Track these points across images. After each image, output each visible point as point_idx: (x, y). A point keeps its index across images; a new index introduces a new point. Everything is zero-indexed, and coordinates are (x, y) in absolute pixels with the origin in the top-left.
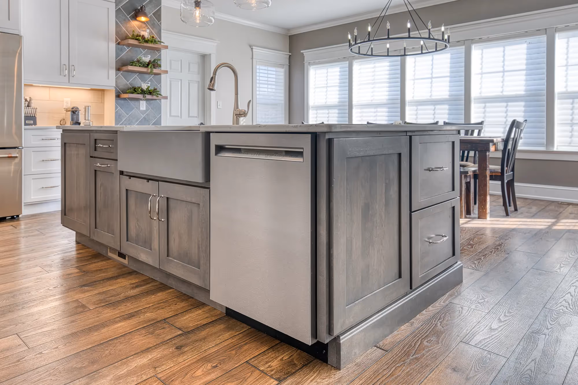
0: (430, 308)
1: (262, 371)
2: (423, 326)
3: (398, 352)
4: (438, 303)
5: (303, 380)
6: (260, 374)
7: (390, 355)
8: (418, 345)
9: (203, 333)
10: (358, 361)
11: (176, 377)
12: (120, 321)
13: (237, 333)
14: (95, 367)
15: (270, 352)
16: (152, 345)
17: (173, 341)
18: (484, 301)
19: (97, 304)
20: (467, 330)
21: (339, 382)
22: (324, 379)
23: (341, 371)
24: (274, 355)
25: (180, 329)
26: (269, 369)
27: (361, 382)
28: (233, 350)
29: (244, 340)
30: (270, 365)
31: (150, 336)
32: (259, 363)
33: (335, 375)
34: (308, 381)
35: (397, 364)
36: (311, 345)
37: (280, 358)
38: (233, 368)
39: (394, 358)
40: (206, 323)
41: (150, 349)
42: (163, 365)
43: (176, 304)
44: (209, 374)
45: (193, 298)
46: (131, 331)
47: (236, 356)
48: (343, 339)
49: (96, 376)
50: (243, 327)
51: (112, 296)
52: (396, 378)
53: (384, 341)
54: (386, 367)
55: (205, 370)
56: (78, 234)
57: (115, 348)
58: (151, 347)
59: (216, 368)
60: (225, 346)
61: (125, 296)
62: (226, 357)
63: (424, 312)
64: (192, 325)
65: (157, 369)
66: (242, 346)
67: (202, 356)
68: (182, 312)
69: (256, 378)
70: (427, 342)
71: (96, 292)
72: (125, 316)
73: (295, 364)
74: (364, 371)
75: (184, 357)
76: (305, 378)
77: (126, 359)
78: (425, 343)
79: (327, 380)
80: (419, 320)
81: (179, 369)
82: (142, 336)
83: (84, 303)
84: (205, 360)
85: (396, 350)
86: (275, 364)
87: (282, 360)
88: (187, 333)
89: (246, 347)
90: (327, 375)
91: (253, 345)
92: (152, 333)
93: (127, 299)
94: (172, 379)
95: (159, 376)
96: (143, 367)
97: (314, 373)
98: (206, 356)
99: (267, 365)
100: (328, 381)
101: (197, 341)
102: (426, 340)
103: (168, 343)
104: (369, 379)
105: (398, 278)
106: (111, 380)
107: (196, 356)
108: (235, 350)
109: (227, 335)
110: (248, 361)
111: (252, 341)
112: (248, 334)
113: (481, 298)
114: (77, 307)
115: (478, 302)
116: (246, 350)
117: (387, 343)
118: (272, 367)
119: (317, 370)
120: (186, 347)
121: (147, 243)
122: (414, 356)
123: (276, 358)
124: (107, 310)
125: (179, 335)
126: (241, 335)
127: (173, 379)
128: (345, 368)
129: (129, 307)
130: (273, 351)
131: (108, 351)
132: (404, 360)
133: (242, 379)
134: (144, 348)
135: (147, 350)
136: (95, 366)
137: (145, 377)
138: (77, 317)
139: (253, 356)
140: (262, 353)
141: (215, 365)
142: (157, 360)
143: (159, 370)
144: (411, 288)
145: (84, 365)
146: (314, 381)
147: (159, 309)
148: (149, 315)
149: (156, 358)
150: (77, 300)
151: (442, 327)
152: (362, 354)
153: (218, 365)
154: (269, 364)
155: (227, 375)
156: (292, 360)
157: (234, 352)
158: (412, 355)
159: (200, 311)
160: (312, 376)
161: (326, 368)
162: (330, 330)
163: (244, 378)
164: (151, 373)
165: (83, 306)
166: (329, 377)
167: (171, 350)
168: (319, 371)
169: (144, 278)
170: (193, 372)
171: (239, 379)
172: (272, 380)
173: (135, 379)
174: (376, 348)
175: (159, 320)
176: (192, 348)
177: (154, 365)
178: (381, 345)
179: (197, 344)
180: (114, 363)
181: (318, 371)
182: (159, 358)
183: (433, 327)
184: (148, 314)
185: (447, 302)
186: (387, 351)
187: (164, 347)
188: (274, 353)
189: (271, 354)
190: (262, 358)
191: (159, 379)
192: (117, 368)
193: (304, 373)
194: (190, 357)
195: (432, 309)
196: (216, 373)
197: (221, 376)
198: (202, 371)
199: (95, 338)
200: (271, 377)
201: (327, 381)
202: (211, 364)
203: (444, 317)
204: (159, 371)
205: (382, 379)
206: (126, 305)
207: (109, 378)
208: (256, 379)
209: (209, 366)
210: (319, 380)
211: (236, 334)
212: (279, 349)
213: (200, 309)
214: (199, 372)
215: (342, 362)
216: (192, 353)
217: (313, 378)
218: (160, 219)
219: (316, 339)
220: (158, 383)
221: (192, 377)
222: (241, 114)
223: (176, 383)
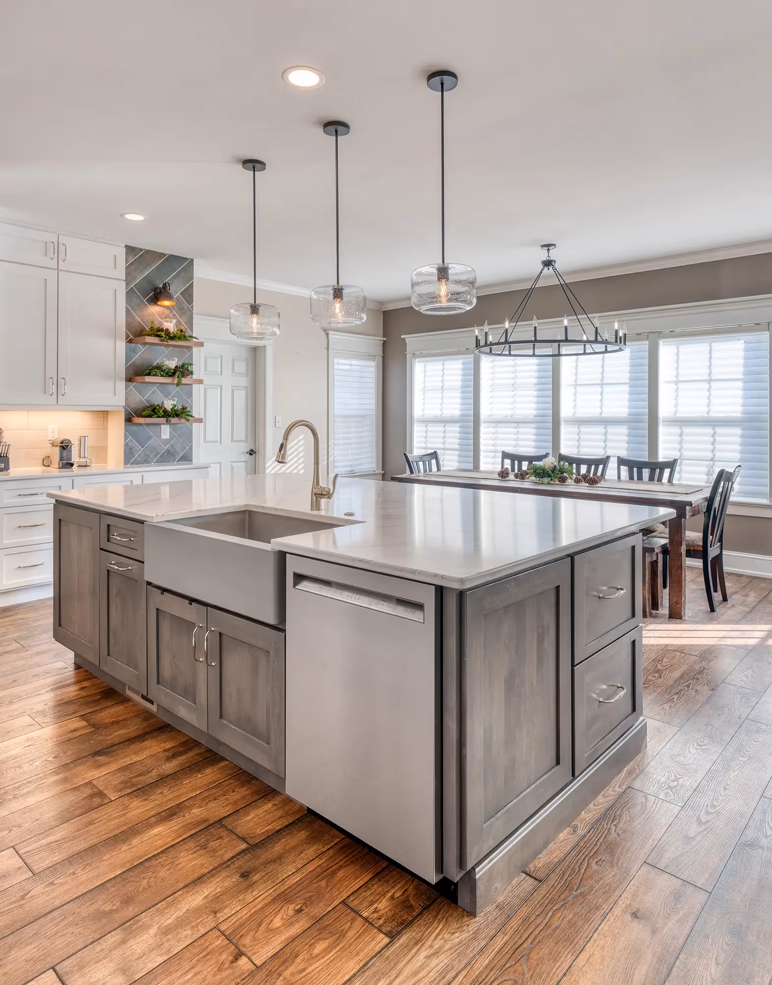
0: (600, 798)
1: (366, 919)
2: (591, 833)
3: (556, 882)
4: (611, 789)
5: (424, 936)
6: (364, 925)
7: (544, 888)
8: (584, 870)
9: (278, 848)
10: (500, 899)
11: (245, 930)
12: (157, 824)
13: (327, 847)
14: (130, 911)
15: (375, 884)
16: (207, 871)
17: (236, 862)
18: (678, 784)
19: (120, 791)
20: (654, 840)
21: (474, 938)
22: (453, 934)
23: (477, 919)
24: (380, 889)
25: (243, 839)
26: (375, 915)
27: (505, 939)
28: (322, 880)
29: (337, 861)
30: (377, 908)
31: (202, 852)
32: (361, 903)
33: (468, 926)
34: (431, 938)
35: (555, 905)
36: (436, 883)
37: (390, 894)
38: (324, 913)
39: (550, 895)
40: (280, 827)
41: (205, 878)
42: (226, 907)
43: (233, 792)
44: (292, 924)
45: (257, 779)
46: (174, 843)
47: (328, 890)
48: (479, 871)
49: (135, 927)
50: (333, 837)
51: (140, 775)
52: (554, 930)
53: (536, 862)
54: (540, 910)
55: (285, 917)
57: (154, 875)
58: (205, 875)
59: (301, 913)
60: (311, 872)
61: (159, 775)
62: (313, 893)
63: (591, 806)
64: (260, 831)
65: (218, 915)
66: (334, 874)
67: (279, 892)
68: (244, 807)
69: (358, 932)
70: (597, 863)
71: (114, 767)
72: (163, 814)
73: (411, 906)
74: (509, 918)
75: (255, 893)
76: (427, 932)
77: (172, 897)
78: (594, 866)
79: (457, 935)
80: (584, 822)
81: (249, 914)
82: (191, 852)
83: (101, 788)
84: (283, 898)
85: (554, 878)
86: (383, 905)
87: (392, 897)
88: (255, 847)
89: (340, 874)
90: (458, 926)
91: (350, 870)
92: (204, 847)
93: (162, 780)
94: (240, 934)
95: (223, 927)
96: (197, 912)
97: (439, 923)
98: (285, 890)
99: (372, 908)
100: (460, 938)
101: (269, 862)
102: (596, 860)
103: (229, 866)
104: (516, 933)
105: (555, 764)
106: (156, 935)
107: (271, 891)
108: (324, 880)
109: (311, 851)
110: (345, 899)
111: (348, 863)
112: (341, 849)
113: (673, 778)
114: (91, 796)
115: (669, 786)
116: (340, 880)
117: (540, 865)
118: (379, 910)
119: (443, 918)
120: (256, 874)
121: (190, 693)
122: (579, 891)
123: (384, 895)
124: (135, 803)
125: (243, 851)
126: (331, 852)
127: (242, 932)
128: (482, 914)
129: (165, 797)
130: (380, 880)
131: (145, 881)
132: (565, 899)
133: (338, 935)
134: (196, 876)
135: (200, 880)
136: (131, 909)
137: (202, 931)
138: (93, 815)
139: (352, 891)
140: (364, 885)
141: (298, 907)
142: (217, 898)
143: (221, 916)
144: (573, 775)
145: (115, 908)
146: (440, 937)
147: (210, 801)
148: (197, 812)
149: (214, 895)
150: (90, 782)
151: (618, 834)
152: (505, 887)
153: (304, 907)
154: (376, 905)
155: (318, 926)
156: (407, 900)
157: (323, 883)
158: (575, 889)
159: (270, 805)
160: (436, 929)
161: (455, 914)
162: (462, 861)
163: (342, 931)
164: (209, 922)
165: (101, 794)
166: (460, 929)
167: (234, 880)
168: (447, 919)
169: (184, 739)
170: (268, 921)
171: (335, 934)
172: (382, 936)
173: (189, 932)
174: (524, 874)
175: (211, 822)
176: (264, 876)
177: (214, 906)
178: (533, 869)
179: (270, 869)
180: (157, 904)
181: (445, 920)
182: (219, 894)
183: (604, 835)
184: (196, 811)
185: (624, 787)
186: (540, 881)
187: (224, 874)
188: (381, 885)
189: (377, 888)
190: (364, 894)
191: (223, 933)
192: (161, 912)
193: (425, 923)
194: (262, 892)
195: (601, 802)
196: (302, 922)
197: (309, 927)
198: (282, 919)
199: (122, 855)
200: (379, 929)
201: (458, 937)
202: (294, 905)
203: (620, 816)
204: (222, 919)
205: (534, 932)
206: (161, 793)
207: (152, 931)
208: (358, 934)
209: (291, 909)
210: (447, 936)
211: (323, 850)
212: (387, 878)
213: (270, 801)
214: (277, 922)
215: (478, 905)
216: (264, 885)
217: (438, 933)
218: (209, 663)
219: (442, 873)
220: (220, 941)
221: (269, 930)
222: (325, 495)
223: (247, 940)
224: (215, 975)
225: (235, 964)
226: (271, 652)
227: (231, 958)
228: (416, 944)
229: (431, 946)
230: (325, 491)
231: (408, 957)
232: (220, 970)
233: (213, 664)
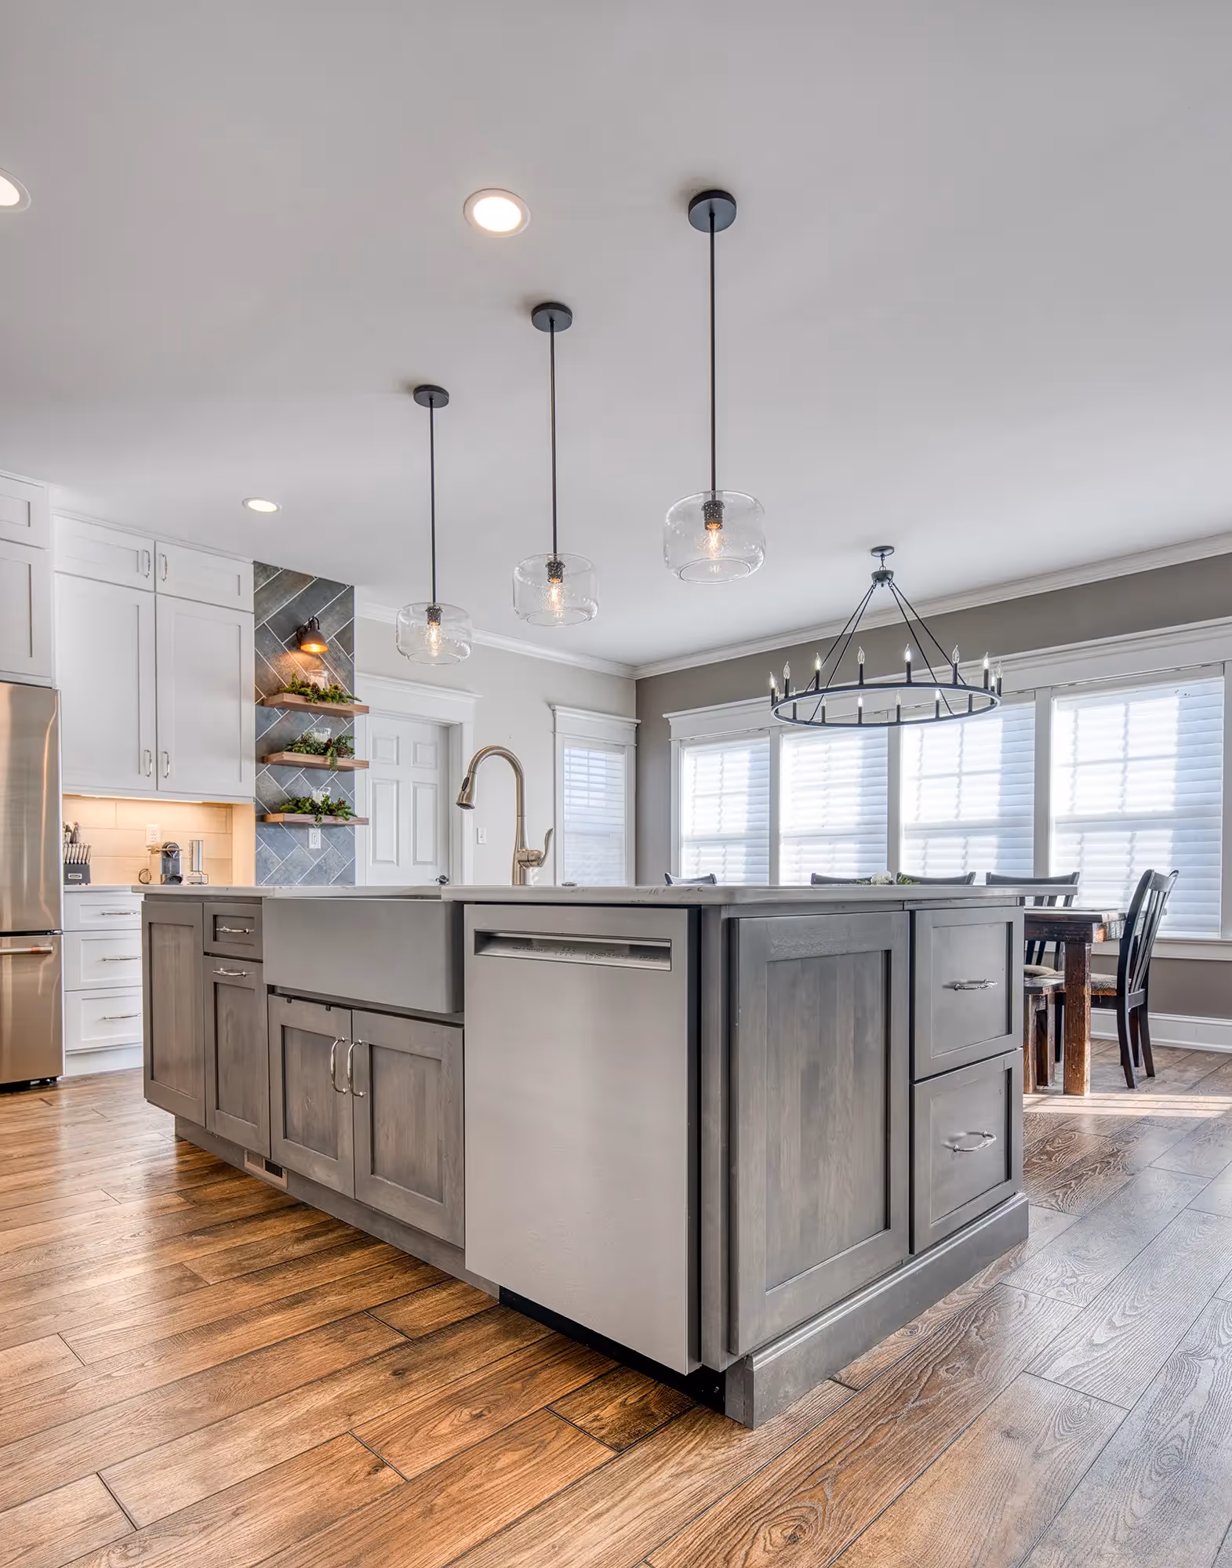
0: (954, 1296)
1: (581, 1429)
2: (938, 1335)
3: (881, 1391)
4: (972, 1285)
5: (670, 1451)
6: (577, 1435)
7: (861, 1400)
8: (926, 1378)
9: (451, 1343)
10: (793, 1409)
11: (393, 1436)
12: (272, 1312)
13: (526, 1343)
14: (222, 1410)
15: (597, 1388)
16: (343, 1366)
17: (387, 1358)
18: (1077, 1281)
19: (224, 1274)
20: (1037, 1346)
21: (749, 1456)
22: (717, 1449)
23: (755, 1432)
24: (606, 1394)
25: (401, 1332)
26: (595, 1424)
27: (798, 1457)
28: (517, 1380)
29: (540, 1360)
30: (598, 1415)
31: (337, 1345)
32: (574, 1410)
33: (740, 1440)
34: (681, 1452)
35: (880, 1418)
36: (689, 1374)
37: (620, 1400)
38: (516, 1420)
39: (871, 1406)
40: (456, 1319)
41: (338, 1375)
42: (366, 1409)
43: (391, 1278)
44: (465, 1431)
45: (427, 1264)
46: (296, 1334)
47: (524, 1393)
48: (759, 1362)
49: (225, 1429)
50: (538, 1331)
51: (254, 1258)
52: (877, 1450)
53: (851, 1367)
54: (855, 1425)
55: (456, 1422)
56: (181, 1121)
57: (263, 1370)
58: (339, 1371)
59: (481, 1419)
60: (500, 1371)
61: (282, 1258)
62: (500, 1396)
63: (940, 1304)
64: (427, 1323)
65: (353, 1418)
66: (534, 1374)
67: (449, 1393)
68: (406, 1295)
69: (567, 1443)
70: (947, 1370)
71: (221, 1247)
72: (283, 1301)
73: (652, 1415)
74: (806, 1433)
75: (412, 1394)
76: (675, 1447)
77: (287, 1395)
78: (942, 1373)
79: (722, 1450)
80: (928, 1322)
81: (400, 1418)
82: (320, 1345)
83: (196, 1271)
84: (457, 1400)
85: (875, 1389)
86: (609, 1412)
87: (623, 1404)
88: (416, 1341)
89: (545, 1375)
90: (724, 1440)
91: (563, 1369)
92: (341, 1339)
93: (288, 1263)
94: (385, 1441)
95: (358, 1433)
96: (323, 1413)
97: (696, 1434)
98: (458, 1392)
99: (591, 1416)
100: (726, 1454)
101: (438, 1359)
102: (945, 1368)
103: (376, 1361)
104: (816, 1451)
105: (882, 1227)
106: (256, 1440)
107: (437, 1392)
108: (520, 1382)
109: (503, 1347)
110: (549, 1405)
111: (558, 1361)
112: (551, 1345)
113: (1069, 1274)
114: (181, 1279)
115: (1063, 1284)
116: (544, 1383)
117: (856, 1371)
118: (602, 1419)
119: (702, 1430)
120: (415, 1373)
121: (327, 1144)
122: (917, 1403)
123: (612, 1400)
124: (244, 1288)
125: (400, 1345)
126: (533, 1349)
127: (388, 1439)
128: (763, 1427)
129: (292, 1282)
130: (605, 1384)
131: (249, 1377)
132: (895, 1412)
133: (537, 1445)
134: (324, 1372)
135: (333, 1376)
136: (222, 1407)
137: (328, 1435)
138: (181, 1301)
139: (560, 1395)
140: (580, 1388)
141: (478, 1411)
142: (352, 1398)
143: (357, 1419)
144: (911, 1251)
145: (199, 1405)
146: (696, 1452)
147: (355, 1288)
148: (334, 1300)
149: (350, 1395)
150: (181, 1264)
151: (981, 1337)
152: (801, 1394)
153: (485, 1412)
154: (597, 1413)
155: (505, 1435)
156: (646, 1407)
157: (518, 1385)
158: (912, 1400)
159: (444, 1294)
160: (689, 1443)
161: (721, 1426)
162: (730, 1342)
163: (542, 1442)
164: (341, 1426)
165: (195, 1278)
166: (728, 1443)
167: (382, 1378)
168: (707, 1431)
169: (323, 1219)
170: (429, 1427)
171: (531, 1445)
172: (604, 1448)
173: (307, 1437)
174: (831, 1382)
175: (353, 1311)
176: (427, 1375)
177: (347, 1409)
178: (844, 1376)
179: (438, 1367)
180: (263, 1403)
181: (703, 1433)
182: (356, 1394)
183: (959, 1338)
184: (332, 1299)
185: (993, 1282)
186: (856, 1390)
187: (367, 1371)
188: (607, 1389)
189: (599, 1392)
190: (580, 1399)
191: (358, 1439)
192: (267, 1412)
193: (672, 1435)
194: (424, 1393)
195: (956, 1300)
196: (480, 1431)
197: (492, 1436)
198: (451, 1425)
199: (219, 1346)
200: (601, 1441)
201: (723, 1454)
202: (470, 1410)
203: (985, 1316)
204: (359, 1423)
205: (845, 1451)
206: (284, 1278)
207: (252, 1434)
208: (567, 1446)
209: (466, 1414)
210: (704, 1452)
211: (521, 1346)
212: (618, 1380)
213: (444, 1289)
214: (444, 1428)
215: (757, 1413)
216: (428, 1385)
217: (692, 1448)
218: (355, 1091)
219: (700, 1360)
220: (355, 1448)
221: (429, 1437)
222: (532, 861)
223: (395, 1449)
224: (341, 1488)
225: (373, 1477)
226: (444, 1061)
227: (368, 1469)
228: (657, 1459)
229: (680, 1463)
230: (532, 855)
231: (643, 1476)
232: (349, 1482)
233: (361, 1094)
